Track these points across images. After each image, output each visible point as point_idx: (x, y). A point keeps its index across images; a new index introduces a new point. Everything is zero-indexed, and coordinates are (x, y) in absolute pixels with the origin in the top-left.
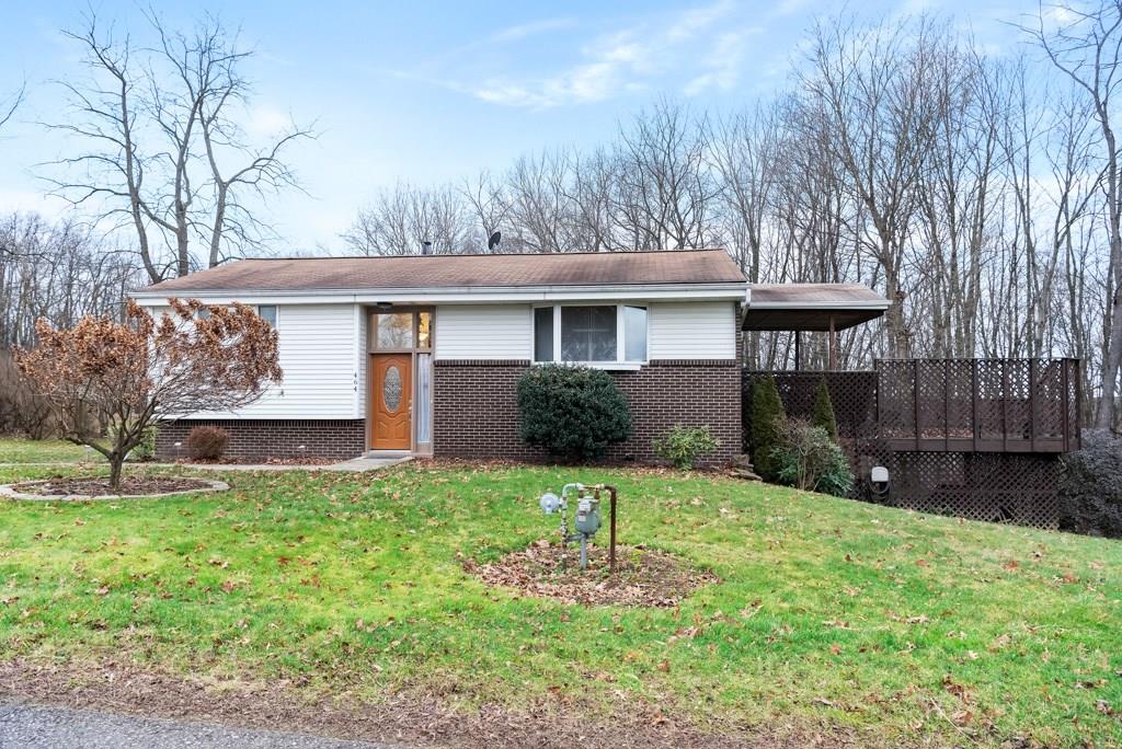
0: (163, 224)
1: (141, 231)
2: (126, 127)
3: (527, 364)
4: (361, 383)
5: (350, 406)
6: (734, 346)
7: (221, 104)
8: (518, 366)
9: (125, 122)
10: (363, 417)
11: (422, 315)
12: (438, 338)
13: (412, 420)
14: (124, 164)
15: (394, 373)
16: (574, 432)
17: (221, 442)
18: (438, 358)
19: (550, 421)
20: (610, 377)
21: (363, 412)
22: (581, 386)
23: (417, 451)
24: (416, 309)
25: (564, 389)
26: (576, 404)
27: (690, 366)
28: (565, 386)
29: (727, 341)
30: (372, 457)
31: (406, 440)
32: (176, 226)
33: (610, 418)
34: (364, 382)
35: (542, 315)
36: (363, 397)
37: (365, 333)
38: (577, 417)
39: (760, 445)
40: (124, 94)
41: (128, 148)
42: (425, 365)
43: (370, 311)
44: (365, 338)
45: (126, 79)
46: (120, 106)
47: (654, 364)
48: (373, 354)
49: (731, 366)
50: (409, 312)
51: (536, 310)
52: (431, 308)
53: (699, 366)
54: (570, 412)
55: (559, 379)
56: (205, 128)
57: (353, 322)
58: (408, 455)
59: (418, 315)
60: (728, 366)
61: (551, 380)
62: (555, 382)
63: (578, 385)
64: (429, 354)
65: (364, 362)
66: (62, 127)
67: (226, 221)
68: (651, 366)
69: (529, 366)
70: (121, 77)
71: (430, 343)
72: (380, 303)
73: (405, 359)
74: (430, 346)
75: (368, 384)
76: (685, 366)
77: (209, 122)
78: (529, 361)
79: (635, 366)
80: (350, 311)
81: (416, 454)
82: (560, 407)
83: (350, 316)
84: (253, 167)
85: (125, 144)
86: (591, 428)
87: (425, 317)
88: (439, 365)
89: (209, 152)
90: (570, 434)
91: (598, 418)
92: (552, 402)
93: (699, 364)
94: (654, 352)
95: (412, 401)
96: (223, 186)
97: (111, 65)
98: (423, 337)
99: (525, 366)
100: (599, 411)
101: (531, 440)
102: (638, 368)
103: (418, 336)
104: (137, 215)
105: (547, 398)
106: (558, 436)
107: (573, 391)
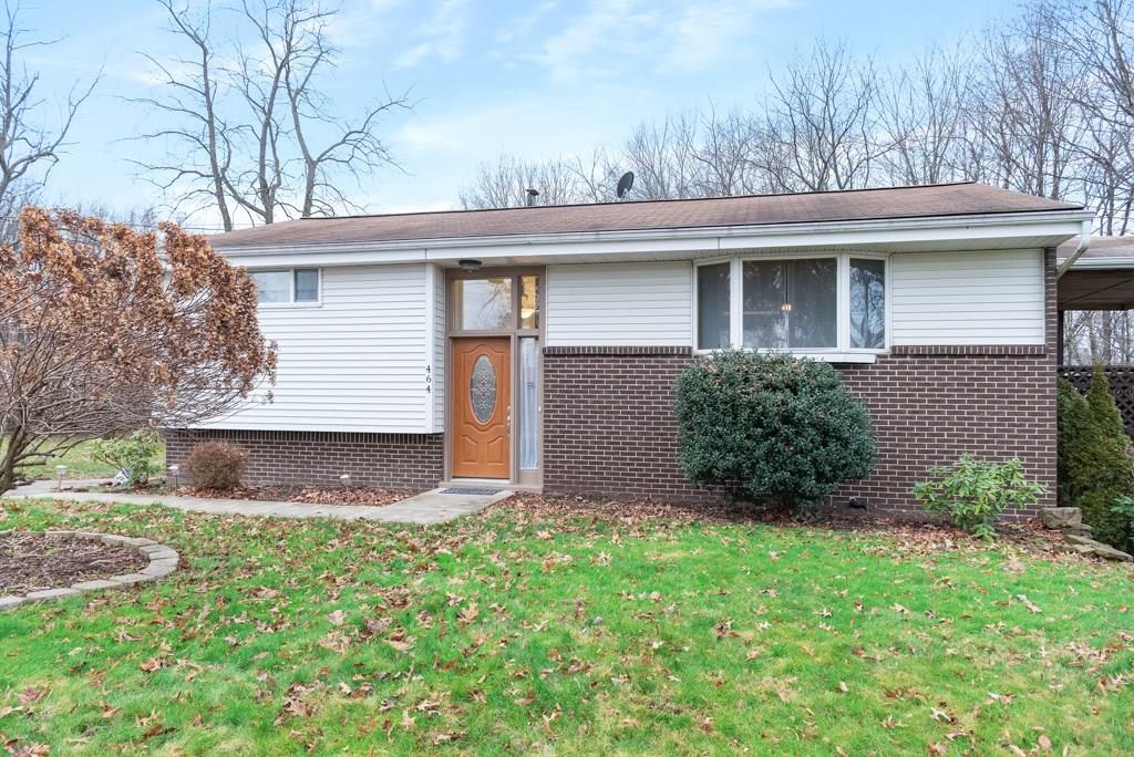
0: (251, 207)
1: (225, 212)
2: (208, 99)
3: (685, 353)
4: (437, 380)
5: (420, 414)
6: (1042, 323)
7: (309, 75)
8: (672, 355)
9: (206, 94)
10: (441, 430)
11: (525, 279)
12: (549, 314)
13: (512, 436)
14: (207, 141)
15: (485, 365)
16: (783, 466)
17: (234, 465)
18: (550, 343)
19: (739, 447)
20: (838, 373)
21: (441, 422)
22: (794, 388)
23: (518, 481)
24: (515, 271)
25: (765, 394)
26: (787, 419)
27: (963, 356)
28: (766, 387)
29: (1029, 315)
30: (453, 491)
31: (502, 464)
32: (263, 209)
33: (845, 443)
34: (441, 379)
35: (711, 277)
36: (441, 401)
37: (442, 307)
38: (788, 442)
39: (1086, 488)
40: (205, 63)
41: (210, 123)
42: (530, 354)
43: (452, 275)
44: (442, 314)
45: (207, 47)
46: (202, 78)
47: (900, 353)
48: (455, 339)
49: (1038, 356)
50: (507, 276)
51: (701, 269)
52: (538, 270)
53: (981, 355)
54: (775, 432)
55: (753, 377)
56: (293, 100)
57: (425, 290)
58: (506, 489)
59: (519, 278)
60: (1032, 356)
61: (739, 376)
62: (746, 380)
63: (788, 386)
64: (537, 338)
65: (442, 350)
66: (142, 100)
67: (314, 203)
68: (893, 355)
69: (689, 355)
70: (202, 45)
71: (537, 320)
72: (463, 262)
73: (500, 346)
74: (537, 327)
75: (447, 383)
76: (955, 356)
77: (297, 93)
78: (690, 349)
79: (866, 356)
80: (421, 275)
81: (518, 487)
82: (758, 424)
83: (421, 282)
84: (344, 141)
85: (207, 118)
86: (814, 461)
87: (529, 284)
88: (551, 354)
89: (297, 126)
90: (776, 470)
91: (825, 444)
92: (745, 414)
93: (980, 353)
94: (897, 333)
95: (511, 408)
96: (312, 164)
97: (192, 33)
98: (527, 314)
99: (683, 356)
100: (826, 433)
101: (706, 476)
102: (871, 359)
103: (519, 312)
104: (220, 195)
105: (733, 406)
106: (754, 472)
107: (780, 396)
